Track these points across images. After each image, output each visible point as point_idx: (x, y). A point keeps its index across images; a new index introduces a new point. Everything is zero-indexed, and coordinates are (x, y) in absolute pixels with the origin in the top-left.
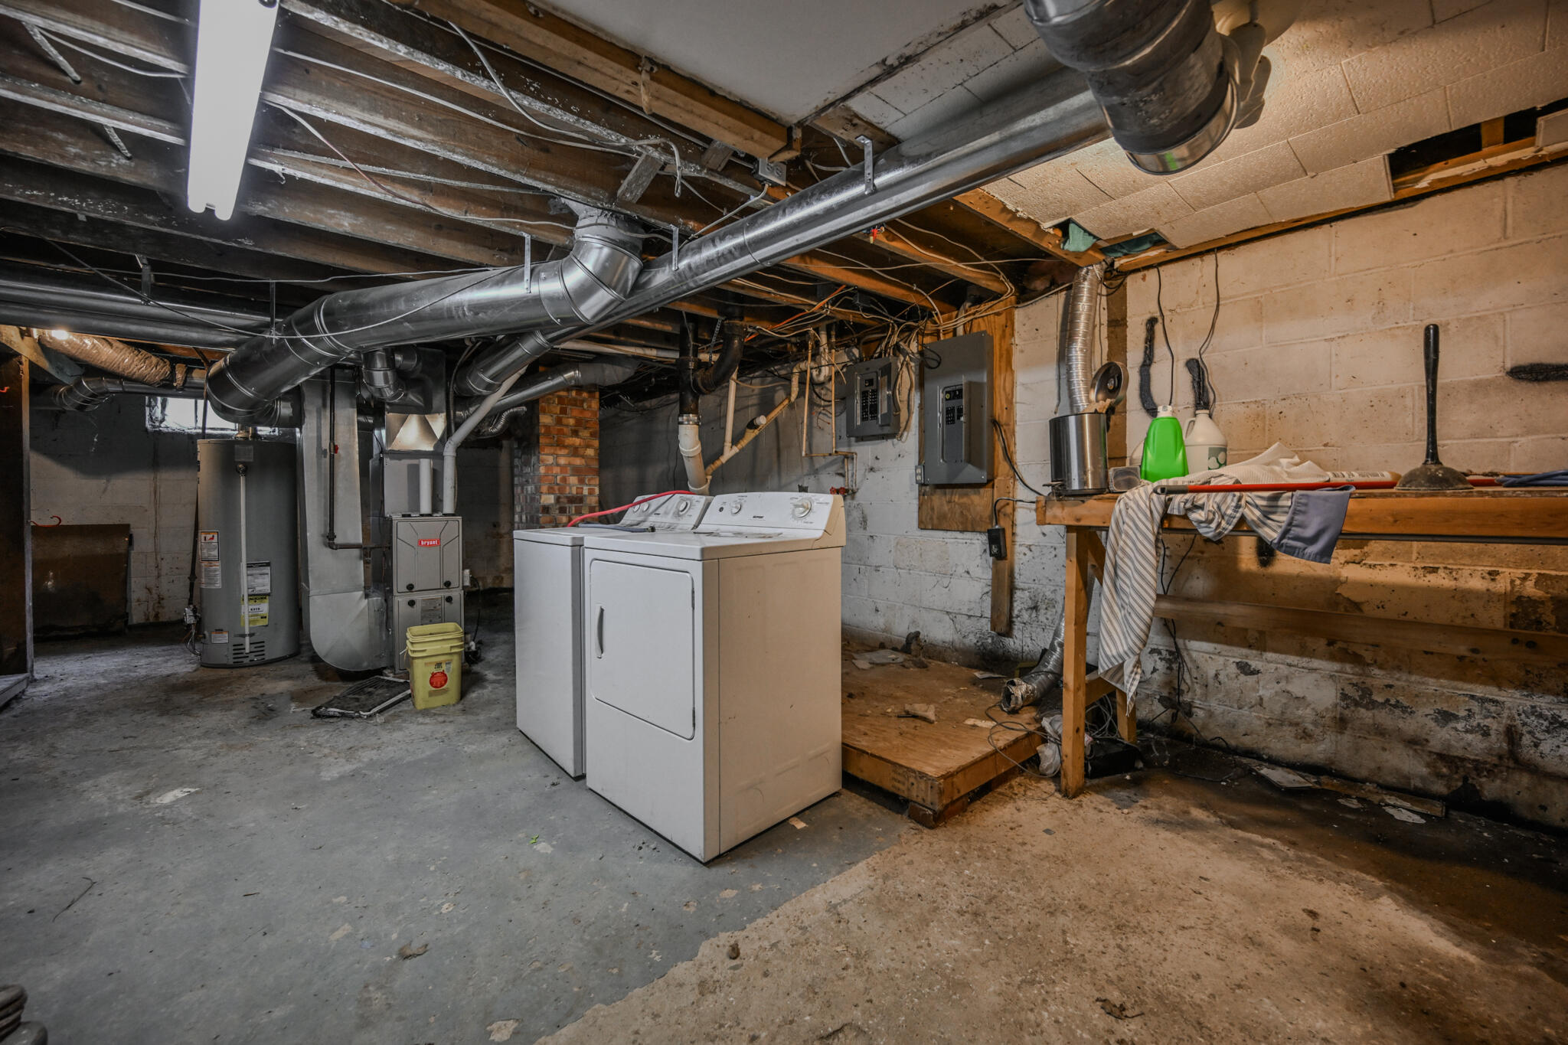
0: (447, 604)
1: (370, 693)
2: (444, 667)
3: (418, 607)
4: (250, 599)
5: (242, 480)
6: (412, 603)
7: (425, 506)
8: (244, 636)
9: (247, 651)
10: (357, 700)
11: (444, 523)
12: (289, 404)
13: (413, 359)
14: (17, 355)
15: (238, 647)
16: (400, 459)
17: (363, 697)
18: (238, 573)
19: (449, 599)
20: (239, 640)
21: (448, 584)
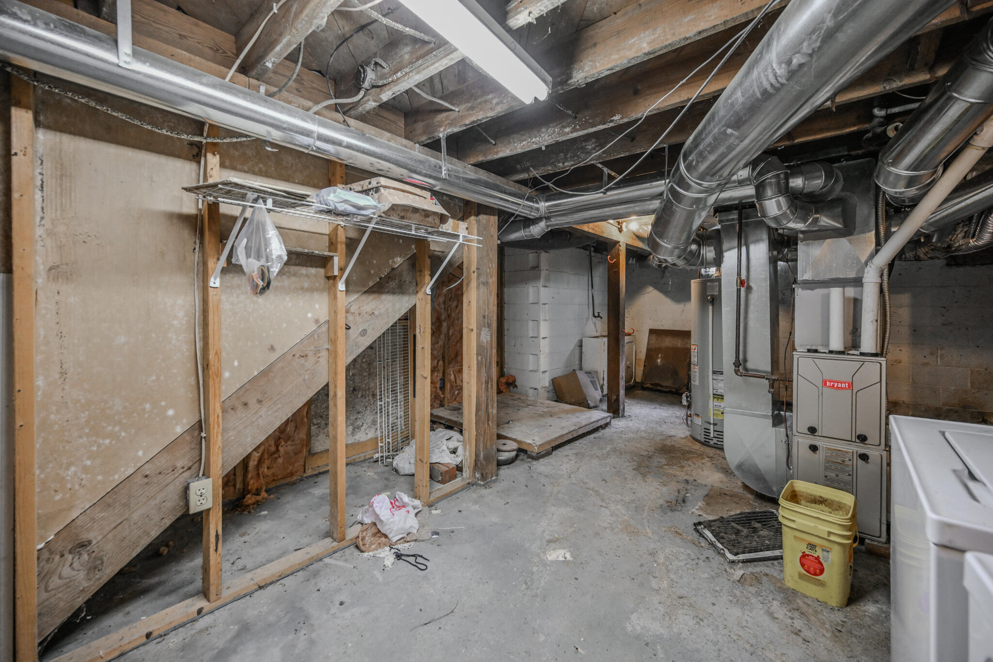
0: (860, 462)
1: (755, 530)
2: (819, 553)
3: (821, 455)
4: (714, 398)
5: (711, 308)
6: (814, 448)
7: (836, 342)
8: (710, 424)
9: (712, 435)
10: (738, 532)
11: (858, 364)
12: (712, 248)
13: (819, 177)
14: (617, 242)
15: (707, 430)
16: (812, 289)
17: (745, 531)
18: (708, 377)
19: (864, 457)
20: (707, 426)
21: (863, 439)
